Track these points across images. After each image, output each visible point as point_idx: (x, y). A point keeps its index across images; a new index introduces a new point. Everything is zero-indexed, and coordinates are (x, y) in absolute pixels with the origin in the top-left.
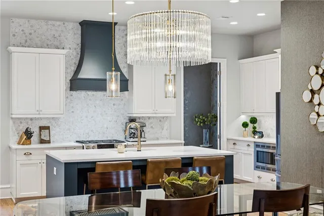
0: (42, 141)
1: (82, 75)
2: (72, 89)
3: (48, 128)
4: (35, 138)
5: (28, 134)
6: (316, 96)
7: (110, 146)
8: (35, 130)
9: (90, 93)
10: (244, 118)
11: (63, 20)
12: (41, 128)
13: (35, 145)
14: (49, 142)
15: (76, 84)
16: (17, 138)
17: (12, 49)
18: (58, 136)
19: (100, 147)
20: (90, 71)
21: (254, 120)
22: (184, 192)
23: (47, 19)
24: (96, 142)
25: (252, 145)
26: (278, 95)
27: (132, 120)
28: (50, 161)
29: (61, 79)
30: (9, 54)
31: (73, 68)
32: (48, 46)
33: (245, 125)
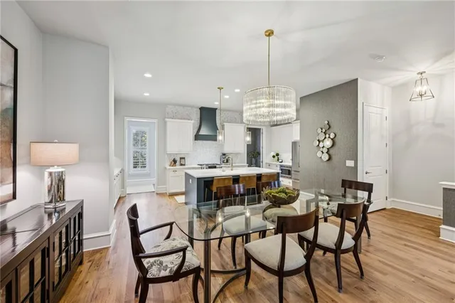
0: (181, 165)
1: (201, 133)
2: (195, 140)
3: (184, 158)
4: (178, 163)
5: (175, 161)
6: (321, 143)
7: (213, 167)
8: (178, 159)
9: (204, 142)
10: (273, 154)
11: (192, 107)
12: (181, 158)
13: (178, 167)
14: (184, 165)
15: (198, 137)
16: (169, 163)
17: (167, 119)
18: (188, 163)
19: (210, 168)
20: (204, 132)
21: (277, 155)
22: (280, 201)
23: (184, 106)
24: (207, 165)
25: (279, 166)
26: (294, 144)
27: (224, 155)
28: (188, 176)
29: (191, 133)
30: (165, 122)
31: (196, 130)
32: (184, 119)
33: (274, 157)
